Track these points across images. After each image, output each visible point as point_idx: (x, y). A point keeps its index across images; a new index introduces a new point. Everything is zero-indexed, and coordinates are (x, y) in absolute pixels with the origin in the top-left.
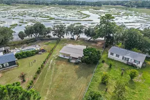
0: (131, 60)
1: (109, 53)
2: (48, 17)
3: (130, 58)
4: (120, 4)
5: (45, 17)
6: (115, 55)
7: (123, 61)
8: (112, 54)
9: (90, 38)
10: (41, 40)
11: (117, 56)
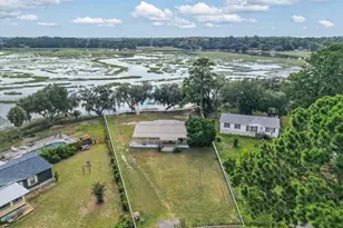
0: (261, 129)
1: (222, 125)
2: (27, 76)
3: (259, 126)
4: (170, 45)
5: (18, 77)
6: (232, 126)
7: (248, 134)
8: (227, 125)
9: (166, 106)
10: (61, 123)
11: (238, 126)
